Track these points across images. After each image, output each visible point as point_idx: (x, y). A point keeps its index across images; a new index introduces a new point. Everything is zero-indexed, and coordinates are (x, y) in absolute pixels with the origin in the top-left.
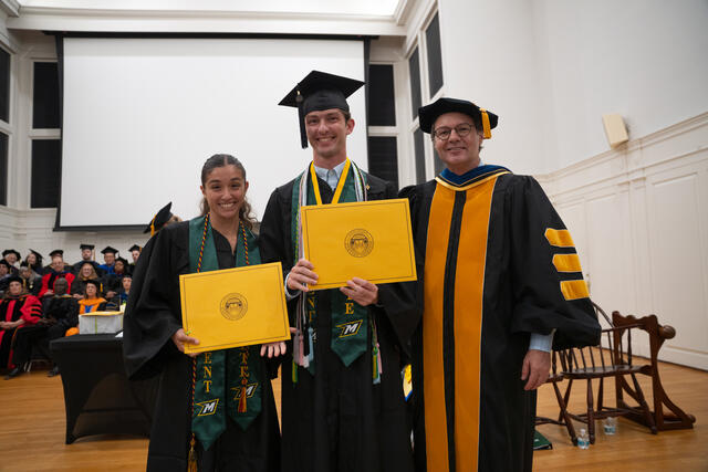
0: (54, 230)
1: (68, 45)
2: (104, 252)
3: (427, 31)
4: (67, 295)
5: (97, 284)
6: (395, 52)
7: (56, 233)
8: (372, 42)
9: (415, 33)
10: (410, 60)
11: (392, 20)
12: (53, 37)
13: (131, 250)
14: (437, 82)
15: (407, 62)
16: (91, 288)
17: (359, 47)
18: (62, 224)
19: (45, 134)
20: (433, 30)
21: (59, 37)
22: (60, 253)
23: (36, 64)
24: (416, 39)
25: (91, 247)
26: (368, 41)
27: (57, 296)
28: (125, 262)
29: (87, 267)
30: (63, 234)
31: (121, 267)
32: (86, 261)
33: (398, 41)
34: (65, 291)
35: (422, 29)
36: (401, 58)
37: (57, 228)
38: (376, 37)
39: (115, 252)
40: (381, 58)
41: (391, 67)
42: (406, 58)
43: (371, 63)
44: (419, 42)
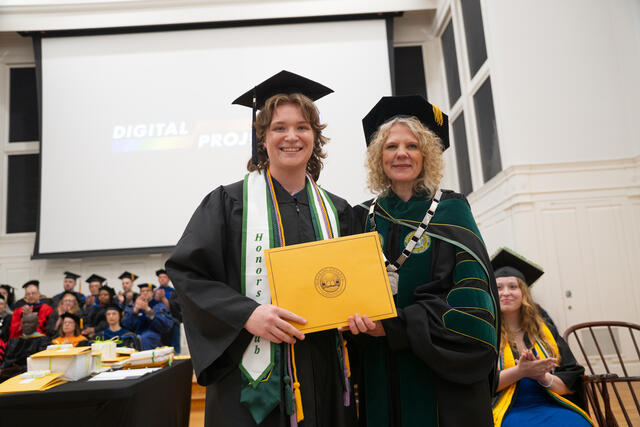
0: (32, 258)
1: (47, 45)
2: (89, 281)
4: (38, 334)
5: (76, 318)
6: (424, 30)
7: (35, 261)
8: (396, 19)
9: (448, 3)
10: (443, 38)
12: (30, 39)
13: (121, 277)
15: (439, 42)
16: (68, 324)
17: (381, 26)
18: (42, 250)
19: (23, 148)
21: (36, 37)
22: (36, 283)
23: (13, 71)
24: (449, 11)
25: (75, 277)
26: (391, 18)
27: (25, 336)
28: (111, 291)
29: (69, 298)
30: (43, 262)
31: (107, 297)
32: (68, 291)
33: (426, 17)
34: (34, 330)
36: (432, 37)
37: (36, 255)
38: (400, 14)
39: (102, 280)
40: (408, 38)
41: (419, 49)
42: (437, 35)
43: (396, 45)
44: (453, 14)
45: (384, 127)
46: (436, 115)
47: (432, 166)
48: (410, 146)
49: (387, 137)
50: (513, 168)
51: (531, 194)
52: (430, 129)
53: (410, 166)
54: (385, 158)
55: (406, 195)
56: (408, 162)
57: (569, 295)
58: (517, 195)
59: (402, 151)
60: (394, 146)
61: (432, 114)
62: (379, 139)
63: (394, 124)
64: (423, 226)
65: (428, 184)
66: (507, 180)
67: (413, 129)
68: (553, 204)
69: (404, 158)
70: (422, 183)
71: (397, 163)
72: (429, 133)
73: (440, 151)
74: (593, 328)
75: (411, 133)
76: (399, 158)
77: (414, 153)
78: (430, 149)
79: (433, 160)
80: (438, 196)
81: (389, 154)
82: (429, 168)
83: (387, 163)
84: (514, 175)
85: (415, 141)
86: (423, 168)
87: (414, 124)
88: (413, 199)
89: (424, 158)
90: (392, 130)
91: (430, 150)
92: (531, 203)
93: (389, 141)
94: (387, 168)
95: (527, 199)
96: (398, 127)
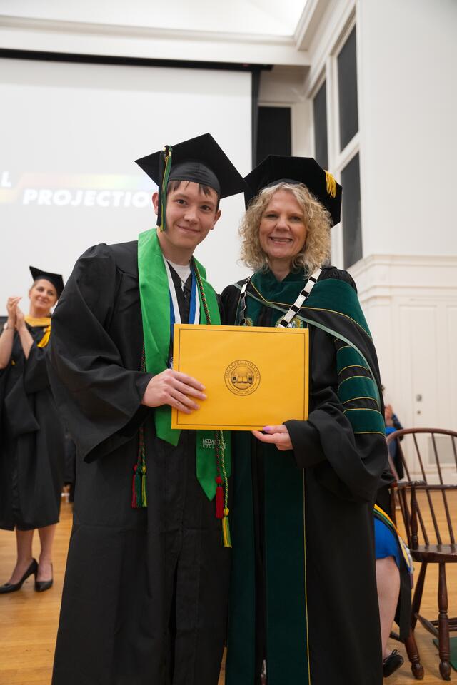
3: (340, 57)
6: (295, 90)
8: (264, 73)
9: (323, 61)
10: (315, 100)
11: (291, 42)
14: (350, 128)
15: (310, 104)
17: (245, 80)
20: (347, 55)
24: (324, 70)
26: (258, 72)
33: (297, 74)
35: (332, 54)
36: (303, 99)
38: (269, 67)
40: (275, 97)
41: (288, 112)
42: (309, 97)
43: (261, 104)
44: (328, 74)
45: (267, 191)
46: (329, 185)
47: (316, 243)
48: (293, 218)
49: (268, 204)
50: (373, 256)
51: (391, 287)
52: (320, 200)
53: (291, 240)
54: (262, 228)
55: (282, 273)
56: (288, 236)
57: (420, 398)
58: (375, 287)
59: (283, 222)
60: (274, 216)
61: (325, 183)
62: (258, 205)
63: (278, 190)
64: (295, 309)
65: (309, 261)
66: (366, 270)
67: (299, 198)
68: (412, 300)
69: (284, 230)
70: (302, 258)
71: (274, 235)
72: (317, 204)
73: (326, 227)
74: (435, 435)
75: (297, 203)
76: (279, 230)
77: (297, 227)
78: (316, 223)
79: (318, 237)
80: (316, 275)
81: (268, 224)
82: (311, 244)
83: (263, 234)
84: (374, 265)
85: (299, 212)
86: (305, 243)
87: (300, 192)
88: (289, 278)
89: (308, 233)
90: (275, 196)
91: (316, 225)
92: (389, 297)
93: (270, 209)
94: (264, 240)
95: (386, 292)
96: (282, 194)
